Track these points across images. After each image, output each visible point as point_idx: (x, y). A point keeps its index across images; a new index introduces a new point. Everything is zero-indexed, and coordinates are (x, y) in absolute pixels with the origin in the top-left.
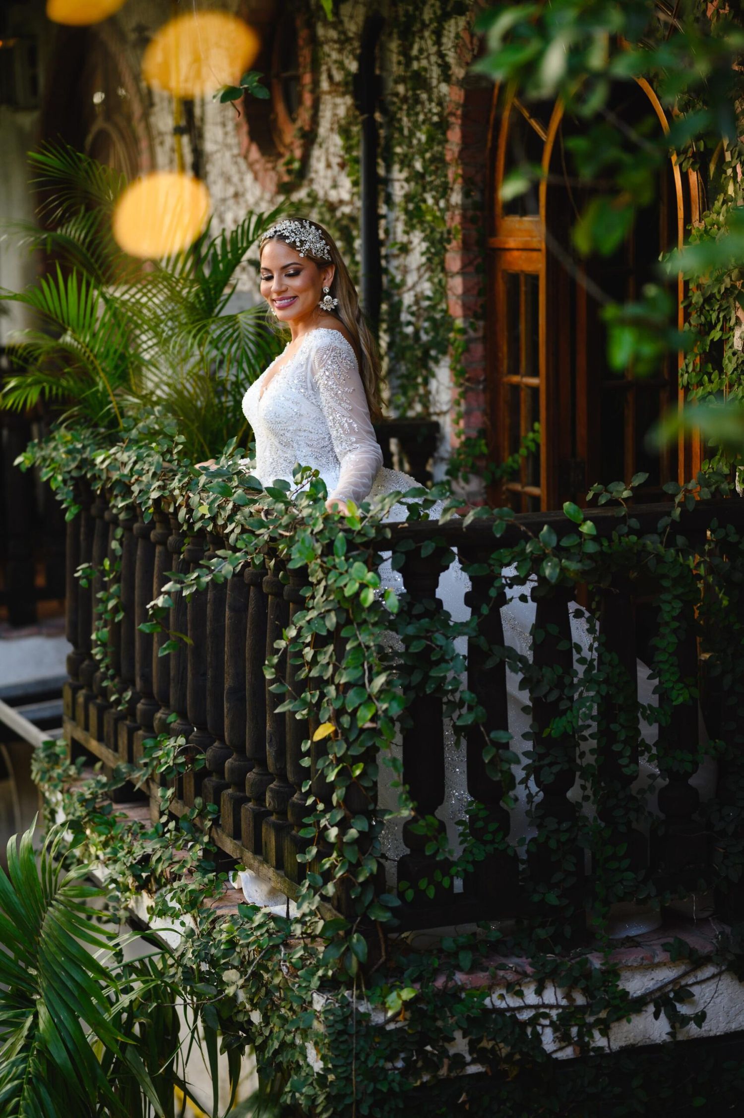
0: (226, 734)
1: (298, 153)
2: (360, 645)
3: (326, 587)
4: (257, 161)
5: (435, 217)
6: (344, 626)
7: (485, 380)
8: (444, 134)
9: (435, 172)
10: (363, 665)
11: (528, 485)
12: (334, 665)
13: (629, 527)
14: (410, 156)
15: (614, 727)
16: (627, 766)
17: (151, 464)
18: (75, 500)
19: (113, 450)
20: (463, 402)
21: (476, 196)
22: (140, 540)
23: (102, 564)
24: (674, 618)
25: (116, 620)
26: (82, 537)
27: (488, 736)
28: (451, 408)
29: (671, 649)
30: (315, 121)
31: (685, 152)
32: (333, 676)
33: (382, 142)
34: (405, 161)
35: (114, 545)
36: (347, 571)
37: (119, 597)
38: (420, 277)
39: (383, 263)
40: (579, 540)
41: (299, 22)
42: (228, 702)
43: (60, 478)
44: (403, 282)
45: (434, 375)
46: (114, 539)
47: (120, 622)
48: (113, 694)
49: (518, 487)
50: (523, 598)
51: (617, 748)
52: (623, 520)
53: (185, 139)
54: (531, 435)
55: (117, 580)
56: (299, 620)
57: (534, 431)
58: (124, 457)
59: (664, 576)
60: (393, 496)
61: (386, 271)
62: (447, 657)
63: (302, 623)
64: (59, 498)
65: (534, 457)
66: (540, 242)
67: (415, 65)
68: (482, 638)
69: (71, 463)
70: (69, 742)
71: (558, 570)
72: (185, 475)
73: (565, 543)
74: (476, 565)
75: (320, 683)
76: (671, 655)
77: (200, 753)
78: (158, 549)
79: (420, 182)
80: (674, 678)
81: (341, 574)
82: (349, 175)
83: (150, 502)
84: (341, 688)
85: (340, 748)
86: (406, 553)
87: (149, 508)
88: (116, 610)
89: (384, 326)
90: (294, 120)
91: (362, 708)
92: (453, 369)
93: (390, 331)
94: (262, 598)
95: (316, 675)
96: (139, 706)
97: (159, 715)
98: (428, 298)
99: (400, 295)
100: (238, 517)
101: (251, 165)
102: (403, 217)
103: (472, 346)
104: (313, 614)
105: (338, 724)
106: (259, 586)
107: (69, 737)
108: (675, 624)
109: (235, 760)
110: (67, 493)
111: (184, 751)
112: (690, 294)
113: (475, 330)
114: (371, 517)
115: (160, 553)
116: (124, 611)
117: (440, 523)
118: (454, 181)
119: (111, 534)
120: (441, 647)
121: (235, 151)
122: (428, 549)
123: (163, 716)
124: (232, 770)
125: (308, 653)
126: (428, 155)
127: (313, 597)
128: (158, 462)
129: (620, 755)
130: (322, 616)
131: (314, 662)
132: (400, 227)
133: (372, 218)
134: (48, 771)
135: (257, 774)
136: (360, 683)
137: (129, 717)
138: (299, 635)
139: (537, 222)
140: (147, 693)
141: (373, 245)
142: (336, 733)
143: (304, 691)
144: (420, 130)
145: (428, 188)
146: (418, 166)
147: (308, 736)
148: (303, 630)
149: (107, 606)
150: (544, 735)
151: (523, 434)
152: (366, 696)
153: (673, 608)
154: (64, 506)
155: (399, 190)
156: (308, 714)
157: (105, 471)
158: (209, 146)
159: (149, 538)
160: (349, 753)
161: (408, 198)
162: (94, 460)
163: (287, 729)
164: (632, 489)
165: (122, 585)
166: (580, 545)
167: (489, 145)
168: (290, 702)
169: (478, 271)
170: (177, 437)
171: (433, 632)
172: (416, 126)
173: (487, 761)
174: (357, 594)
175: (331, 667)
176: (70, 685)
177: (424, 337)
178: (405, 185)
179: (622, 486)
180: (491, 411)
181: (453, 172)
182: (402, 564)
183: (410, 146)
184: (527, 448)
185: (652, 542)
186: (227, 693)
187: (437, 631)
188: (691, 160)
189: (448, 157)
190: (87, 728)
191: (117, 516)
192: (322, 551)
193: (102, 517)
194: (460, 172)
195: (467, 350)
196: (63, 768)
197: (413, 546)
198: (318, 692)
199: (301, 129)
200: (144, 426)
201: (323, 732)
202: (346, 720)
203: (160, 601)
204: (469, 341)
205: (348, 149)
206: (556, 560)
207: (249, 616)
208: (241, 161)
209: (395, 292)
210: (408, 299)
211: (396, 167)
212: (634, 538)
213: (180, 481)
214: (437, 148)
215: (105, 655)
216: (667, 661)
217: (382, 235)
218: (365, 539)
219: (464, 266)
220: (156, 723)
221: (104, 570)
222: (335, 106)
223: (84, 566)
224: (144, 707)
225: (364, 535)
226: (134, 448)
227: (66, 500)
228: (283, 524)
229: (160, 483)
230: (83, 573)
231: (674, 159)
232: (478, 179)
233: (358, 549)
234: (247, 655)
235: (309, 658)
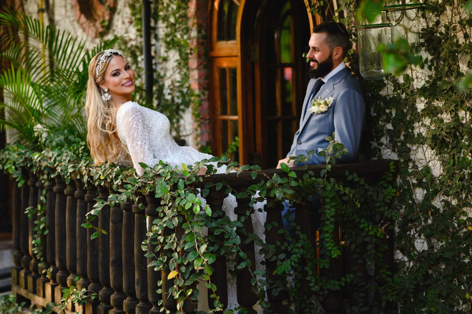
0: (111, 283)
1: (107, 18)
2: (191, 231)
4: (84, 23)
7: (209, 119)
8: (186, 4)
9: (181, 23)
10: (194, 241)
12: (177, 243)
13: (309, 175)
14: (168, 16)
16: (313, 287)
17: (67, 157)
18: (23, 177)
19: (43, 152)
20: (199, 129)
21: (204, 32)
22: (57, 195)
24: (332, 217)
25: (45, 234)
26: (22, 196)
27: (253, 273)
28: (193, 132)
29: (331, 231)
30: (116, 2)
31: (314, 5)
32: (176, 248)
33: (153, 11)
34: (165, 19)
35: (42, 198)
36: (185, 198)
37: (45, 223)
38: (174, 72)
39: (154, 67)
40: (287, 181)
42: (112, 266)
43: (14, 167)
44: (165, 75)
45: (182, 118)
46: (42, 195)
47: (46, 235)
48: (43, 269)
50: (260, 210)
51: (308, 278)
52: (306, 171)
54: (234, 143)
55: (44, 215)
56: (158, 222)
57: (235, 141)
58: (50, 154)
59: (327, 197)
61: (155, 71)
62: (232, 237)
63: (161, 223)
64: (14, 177)
65: (235, 152)
66: (237, 52)
68: (244, 229)
69: (20, 159)
70: (15, 296)
71: (282, 194)
73: (283, 181)
74: (241, 193)
75: (169, 252)
76: (330, 234)
78: (69, 198)
79: (173, 27)
80: (332, 245)
81: (182, 199)
82: (135, 27)
83: (69, 174)
84: (180, 254)
85: (180, 282)
86: (210, 189)
88: (44, 229)
89: (155, 96)
90: (103, 4)
91: (196, 260)
92: (193, 114)
93: (159, 98)
94: (131, 215)
95: (167, 248)
96: (58, 274)
97: (70, 278)
98: (179, 82)
99: (163, 81)
100: (120, 177)
101: (81, 25)
102: (164, 45)
103: (203, 103)
104: (166, 219)
105: (179, 271)
106: (129, 209)
107: (15, 293)
108: (332, 220)
109: (116, 295)
110: (18, 174)
111: (85, 294)
113: (204, 95)
114: (193, 172)
116: (48, 229)
118: (193, 25)
119: (39, 193)
120: (228, 232)
122: (219, 187)
123: (72, 278)
124: (115, 300)
125: (161, 239)
126: (177, 15)
127: (163, 212)
128: (71, 155)
129: (310, 281)
130: (170, 220)
131: (165, 242)
132: (163, 49)
133: (148, 46)
134: (6, 310)
135: (129, 300)
136: (194, 249)
137: (51, 281)
139: (235, 44)
140: (63, 267)
141: (149, 59)
142: (178, 275)
143: (159, 257)
144: (173, 3)
145: (178, 30)
146: (172, 20)
147: (160, 279)
149: (40, 227)
150: (274, 274)
151: (229, 142)
152: (198, 255)
153: (331, 212)
154: (17, 180)
155: (162, 32)
156: (161, 268)
157: (38, 163)
159: (64, 193)
160: (185, 284)
161: (167, 35)
162: (32, 158)
163: (149, 276)
165: (47, 217)
166: (288, 183)
167: (209, 9)
168: (154, 262)
169: (205, 67)
170: (81, 143)
171: (224, 225)
172: (171, 1)
173: (253, 285)
174: (191, 209)
175: (175, 244)
176: (16, 268)
177: (176, 100)
178: (166, 29)
180: (213, 132)
181: (192, 22)
182: (207, 194)
183: (168, 11)
184: (232, 149)
185: (319, 181)
186: (111, 263)
187: (226, 225)
188: (317, 10)
189: (189, 15)
190: (26, 289)
191: (43, 184)
192: (171, 189)
193: (34, 185)
194: (196, 21)
195: (200, 105)
196: (15, 308)
197: (212, 185)
198: (166, 257)
199: (109, 7)
200: (59, 140)
201: (172, 275)
202: (183, 269)
204: (201, 101)
205: (134, 14)
206: (280, 189)
207: (123, 224)
209: (160, 80)
210: (167, 83)
211: (160, 22)
212: (313, 179)
213: (84, 163)
214: (182, 11)
215: (39, 251)
216: (328, 237)
217: (153, 54)
218: (191, 182)
219: (198, 65)
220: (68, 283)
221: (38, 210)
223: (29, 208)
224: (61, 275)
225: (190, 180)
226: (56, 150)
227: (18, 177)
228: (150, 176)
229: (72, 165)
230: (29, 211)
231: (308, 10)
232: (204, 25)
233: (187, 187)
234: (123, 244)
235: (162, 241)
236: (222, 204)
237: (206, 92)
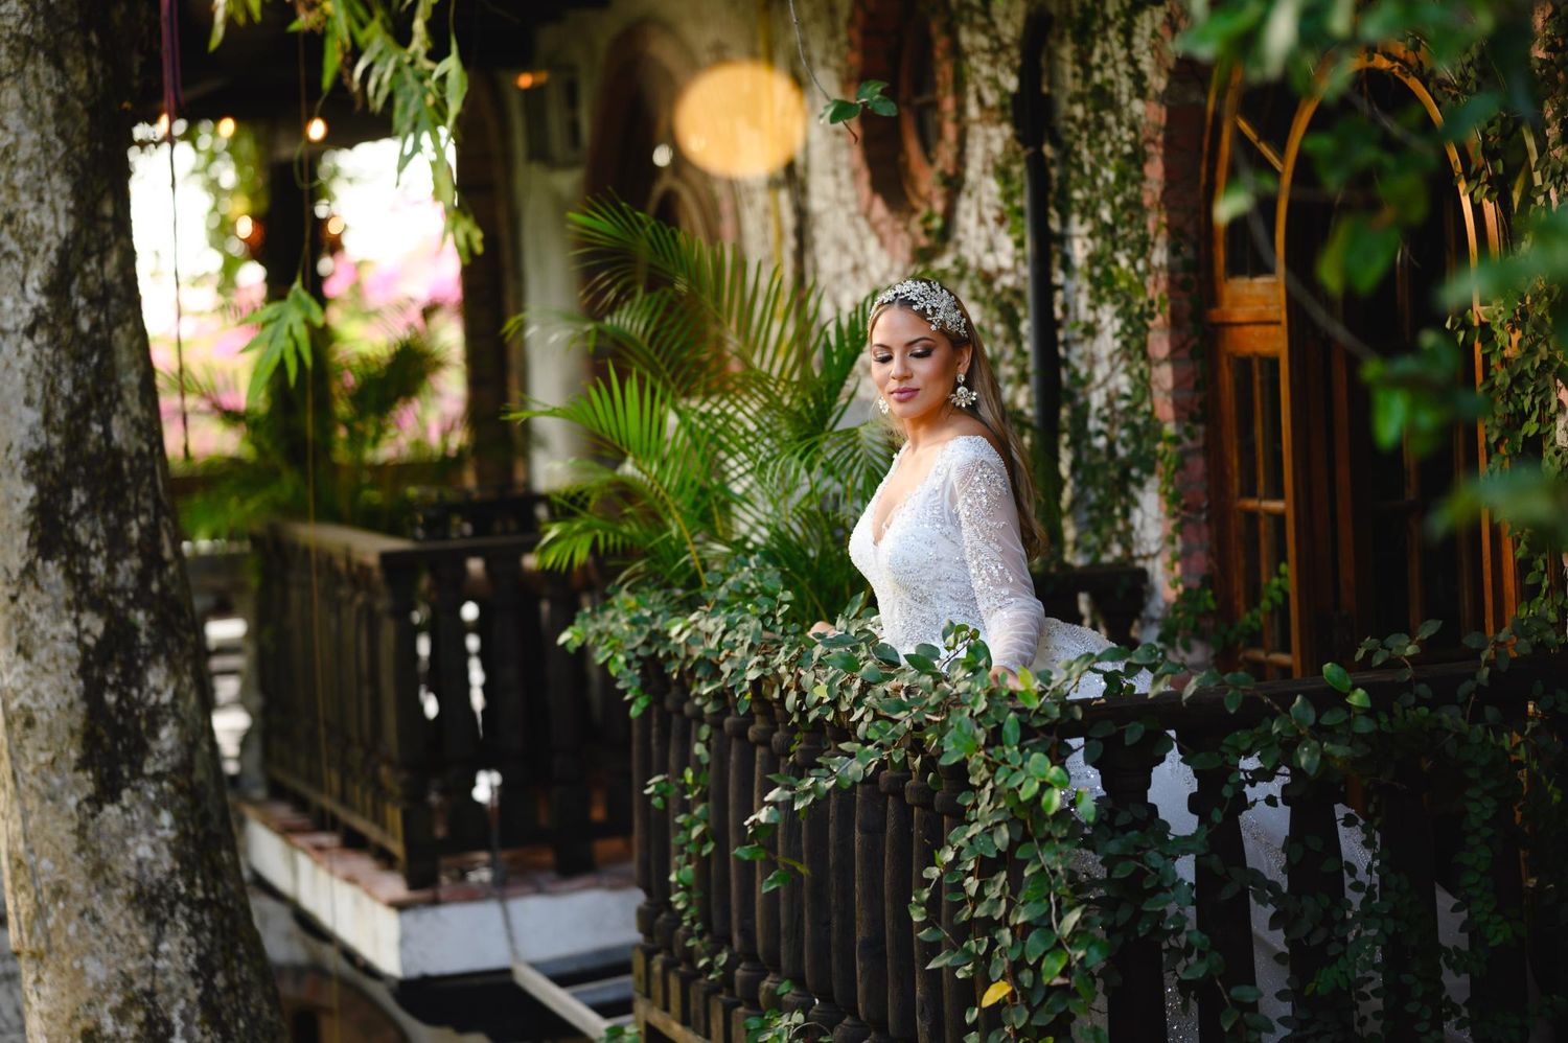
0: (860, 1005)
1: (939, 206)
2: (1043, 869)
3: (993, 791)
4: (882, 221)
5: (1130, 282)
6: (1020, 844)
7: (1209, 507)
8: (1140, 168)
9: (1129, 223)
10: (1048, 898)
11: (1274, 651)
12: (1008, 900)
13: (1417, 696)
14: (1094, 202)
15: (1407, 978)
16: (1427, 1033)
17: (746, 633)
18: (644, 688)
19: (693, 617)
20: (1178, 539)
21: (1188, 252)
22: (734, 740)
23: (681, 775)
24: (1486, 823)
25: (704, 853)
26: (654, 741)
27: (1228, 994)
28: (1163, 547)
29: (1483, 867)
30: (961, 160)
31: (1477, 175)
32: (1007, 915)
33: (1055, 185)
34: (1089, 210)
35: (699, 749)
36: (1021, 766)
37: (706, 821)
38: (1113, 369)
39: (1062, 351)
40: (1346, 717)
41: (935, 28)
42: (862, 958)
43: (621, 659)
44: (1090, 376)
45: (1137, 504)
46: (699, 741)
47: (708, 855)
48: (701, 957)
49: (1260, 655)
50: (1271, 801)
51: (1412, 1008)
52: (1408, 686)
53: (784, 196)
54: (1276, 581)
55: (703, 797)
56: (957, 838)
57: (1279, 575)
58: (708, 625)
59: (1470, 764)
60: (1083, 659)
61: (1066, 362)
62: (1166, 884)
63: (962, 841)
64: (620, 686)
65: (1282, 611)
66: (1279, 311)
67: (1097, 78)
68: (1215, 858)
69: (636, 637)
70: (642, 1028)
71: (1318, 758)
72: (792, 646)
73: (1326, 720)
74: (1202, 755)
75: (989, 926)
76: (1483, 874)
77: (826, 1034)
78: (760, 751)
79: (1109, 237)
80: (1489, 908)
81: (1014, 770)
82: (1010, 232)
83: (747, 685)
84: (1018, 931)
85: (1019, 1016)
86: (1105, 740)
87: (745, 693)
88: (703, 839)
89: (1065, 438)
90: (931, 162)
91: (1048, 956)
92: (1164, 494)
93: (1074, 444)
94: (905, 811)
95: (984, 915)
96: (739, 972)
97: (766, 984)
98: (1126, 397)
99: (1086, 394)
100: (868, 699)
101: (874, 227)
102: (1086, 286)
103: (1189, 460)
104: (976, 829)
105: (1016, 982)
106: (899, 794)
107: (643, 1022)
108: (1487, 832)
109: (874, 1041)
110: (632, 679)
111: (802, 1032)
112: (1492, 373)
113: (1192, 438)
114: (1054, 690)
115: (761, 756)
116: (714, 840)
117: (1150, 696)
118: (1156, 234)
119: (693, 733)
120: (1156, 870)
121: (853, 208)
122: (1134, 733)
123: (772, 985)
125: (971, 884)
126: (1118, 200)
127: (976, 806)
128: (756, 630)
129: (1417, 1017)
130: (989, 832)
131: (980, 896)
132: (1083, 301)
133: (1045, 289)
136: (1046, 923)
137: (725, 990)
138: (957, 860)
139: (1274, 284)
140: (750, 955)
141: (1047, 326)
142: (1013, 994)
143: (968, 939)
144: (1106, 165)
145: (1120, 244)
146: (1106, 215)
147: (974, 1001)
148: (964, 853)
149: (690, 835)
150: (1307, 993)
151: (1264, 580)
152: (1054, 940)
153: (1484, 808)
154: (627, 697)
155: (1079, 251)
156: (973, 971)
157: (683, 646)
158: (816, 203)
159: (746, 737)
160: (1033, 1023)
161: (1093, 259)
162: (668, 631)
163: (945, 993)
164: (1421, 643)
165: (710, 804)
166: (1348, 722)
167: (1203, 180)
168: (948, 954)
169: (1192, 356)
170: (781, 594)
171: (1145, 849)
172: (1101, 160)
173: (1227, 1029)
174: (1037, 798)
175: (1004, 902)
176: (643, 949)
177: (1122, 452)
178: (1089, 242)
179: (1404, 639)
180: (1219, 550)
181: (1154, 221)
182: (1098, 755)
183: (1094, 187)
184: (1272, 599)
185: (1449, 716)
186: (860, 947)
187: (1151, 847)
188: (1486, 187)
189: (1147, 200)
190: (666, 1008)
191: (701, 708)
192: (987, 740)
193: (680, 711)
194: (1164, 219)
195: (1181, 466)
197: (1114, 730)
198: (986, 940)
199: (942, 173)
200: (735, 582)
201: (995, 994)
202: (1026, 977)
203: (763, 815)
204: (1184, 454)
205: (1008, 197)
206: (1314, 743)
207: (888, 836)
208: (862, 223)
209: (1079, 390)
210: (1097, 399)
211: (1075, 218)
212: (1424, 711)
213: (787, 653)
214: (1130, 190)
215: (689, 903)
216: (1477, 885)
217: (1058, 313)
218: (1045, 722)
219: (1174, 350)
220: (762, 996)
221: (685, 784)
222: (988, 139)
223: (657, 779)
224: (745, 973)
225: (1045, 716)
226: (723, 612)
227: (630, 688)
228: (931, 704)
229: (759, 658)
230: (656, 788)
231: (1462, 187)
232: (1190, 228)
233: (1036, 736)
234: (886, 892)
235: (972, 891)
236: (1148, 784)
237: (1200, 429)
